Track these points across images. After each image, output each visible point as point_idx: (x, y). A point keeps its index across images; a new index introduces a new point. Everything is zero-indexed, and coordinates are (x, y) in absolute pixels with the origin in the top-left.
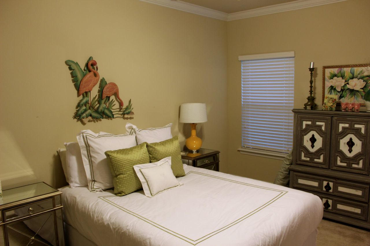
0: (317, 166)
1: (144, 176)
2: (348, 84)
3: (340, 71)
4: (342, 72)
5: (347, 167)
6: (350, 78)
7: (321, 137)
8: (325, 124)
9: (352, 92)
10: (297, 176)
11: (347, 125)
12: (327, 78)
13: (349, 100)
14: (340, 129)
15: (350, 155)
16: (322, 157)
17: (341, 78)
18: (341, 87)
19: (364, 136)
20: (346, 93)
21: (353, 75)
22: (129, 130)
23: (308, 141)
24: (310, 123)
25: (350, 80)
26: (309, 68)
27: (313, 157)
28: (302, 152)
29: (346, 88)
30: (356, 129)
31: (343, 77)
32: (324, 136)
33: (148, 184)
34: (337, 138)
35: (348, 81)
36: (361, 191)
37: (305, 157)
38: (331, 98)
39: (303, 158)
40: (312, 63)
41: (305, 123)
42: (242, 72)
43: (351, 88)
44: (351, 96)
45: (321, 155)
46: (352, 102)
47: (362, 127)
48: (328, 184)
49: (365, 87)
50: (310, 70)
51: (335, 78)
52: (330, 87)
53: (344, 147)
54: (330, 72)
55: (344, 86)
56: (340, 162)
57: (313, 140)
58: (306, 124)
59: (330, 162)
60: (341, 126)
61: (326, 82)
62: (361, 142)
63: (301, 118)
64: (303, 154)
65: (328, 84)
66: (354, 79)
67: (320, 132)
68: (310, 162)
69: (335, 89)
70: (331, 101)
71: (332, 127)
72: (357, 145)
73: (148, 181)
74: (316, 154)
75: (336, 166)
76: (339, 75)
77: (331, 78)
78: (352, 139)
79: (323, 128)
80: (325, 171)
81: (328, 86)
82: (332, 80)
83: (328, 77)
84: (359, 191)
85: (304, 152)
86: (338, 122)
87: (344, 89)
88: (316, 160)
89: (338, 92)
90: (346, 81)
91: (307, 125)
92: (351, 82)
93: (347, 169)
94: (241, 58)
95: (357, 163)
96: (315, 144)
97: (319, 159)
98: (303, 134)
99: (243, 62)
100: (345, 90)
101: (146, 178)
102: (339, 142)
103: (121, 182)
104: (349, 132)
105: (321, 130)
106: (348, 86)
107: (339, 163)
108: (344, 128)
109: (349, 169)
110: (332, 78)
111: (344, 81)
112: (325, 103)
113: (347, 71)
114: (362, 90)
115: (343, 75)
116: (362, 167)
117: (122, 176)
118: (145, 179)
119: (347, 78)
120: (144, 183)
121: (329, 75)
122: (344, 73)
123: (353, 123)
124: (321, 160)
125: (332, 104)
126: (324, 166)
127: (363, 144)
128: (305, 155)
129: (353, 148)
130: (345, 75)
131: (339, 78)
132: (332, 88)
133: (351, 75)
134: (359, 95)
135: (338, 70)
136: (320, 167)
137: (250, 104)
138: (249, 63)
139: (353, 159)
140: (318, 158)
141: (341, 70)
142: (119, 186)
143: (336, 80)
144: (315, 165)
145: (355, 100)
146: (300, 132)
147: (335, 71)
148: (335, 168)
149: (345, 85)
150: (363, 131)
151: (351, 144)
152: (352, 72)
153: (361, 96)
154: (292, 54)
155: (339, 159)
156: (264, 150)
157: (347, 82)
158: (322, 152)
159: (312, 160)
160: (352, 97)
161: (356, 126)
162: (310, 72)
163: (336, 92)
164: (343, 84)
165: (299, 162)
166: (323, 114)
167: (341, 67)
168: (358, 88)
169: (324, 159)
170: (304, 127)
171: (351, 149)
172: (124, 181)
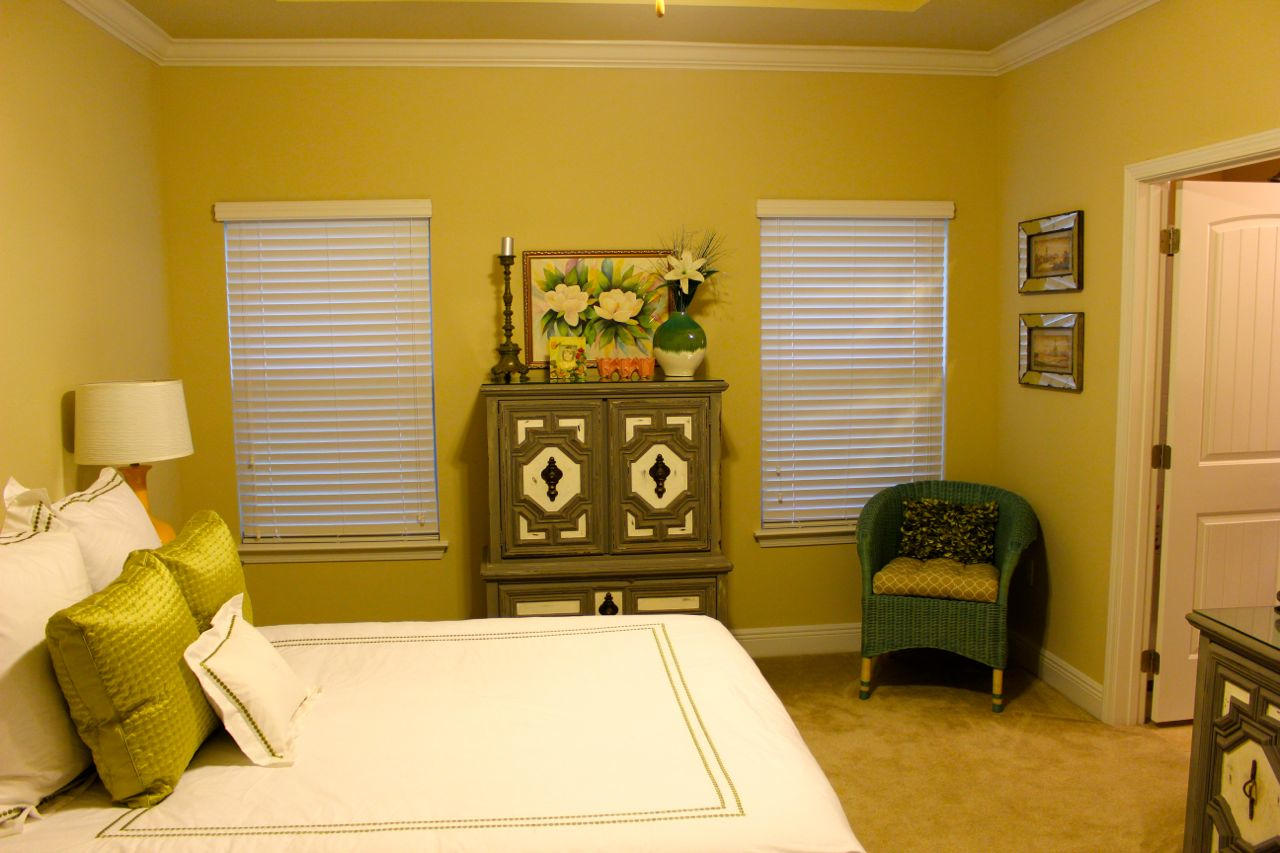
0: (573, 551)
1: (225, 687)
2: (598, 304)
3: (575, 267)
4: (579, 269)
5: (653, 538)
6: (602, 287)
7: (576, 461)
8: (586, 424)
9: (612, 327)
10: (510, 594)
11: (647, 421)
12: (538, 288)
13: (603, 350)
14: (630, 435)
15: (659, 504)
16: (582, 521)
17: (578, 287)
18: (579, 313)
19: (691, 447)
20: (592, 332)
21: (610, 279)
22: (27, 509)
23: (535, 481)
24: (538, 424)
25: (603, 294)
26: (499, 253)
27: (558, 526)
28: (521, 518)
29: (592, 317)
30: (671, 430)
31: (582, 284)
32: (584, 458)
33: (248, 715)
34: (625, 460)
35: (598, 295)
36: (697, 599)
37: (530, 531)
38: (568, 347)
39: (525, 535)
40: (508, 240)
41: (522, 426)
42: (229, 263)
43: (608, 317)
44: (606, 339)
45: (579, 516)
46: (612, 356)
47: (686, 422)
48: (609, 598)
49: (642, 312)
50: (502, 264)
51: (560, 287)
52: (545, 316)
53: (642, 484)
54: (545, 270)
55: (586, 312)
56: (634, 527)
57: (552, 475)
58: (526, 429)
59: (607, 534)
60: (631, 423)
61: (535, 300)
62: (686, 463)
63: (513, 410)
64: (523, 523)
65: (542, 304)
66: (613, 291)
67: (572, 448)
68: (548, 545)
69: (561, 320)
70: (569, 356)
71: (607, 428)
72: (675, 472)
73: (249, 702)
74: (564, 515)
75: (625, 542)
76: (573, 278)
77: (548, 285)
78: (663, 457)
79: (581, 436)
80: (596, 563)
81: (542, 312)
82: (551, 292)
83: (539, 283)
84: (692, 598)
85: (526, 517)
86: (623, 413)
87: (589, 320)
88: (565, 535)
89: (572, 328)
90: (591, 297)
91: (529, 432)
92: (604, 298)
93: (656, 545)
94: (224, 211)
95: (679, 523)
96: (559, 487)
97: (575, 529)
98: (520, 459)
99: (229, 227)
100: (592, 321)
101: (235, 692)
102: (629, 471)
103: (150, 738)
104: (654, 439)
105: (575, 442)
106: (598, 312)
107: (633, 532)
108: (638, 430)
109: (659, 545)
110: (551, 286)
111: (586, 295)
112: (555, 362)
113: (593, 265)
114: (635, 322)
115: (583, 279)
116: (693, 530)
117: (151, 709)
118: (235, 697)
119: (593, 287)
120: (232, 715)
121: (543, 278)
122: (587, 274)
123: (664, 412)
124: (581, 533)
125: (573, 364)
126: (591, 549)
127: (690, 470)
128: (529, 525)
129: (668, 483)
130: (589, 280)
131: (571, 287)
132: (553, 317)
133: (604, 280)
134: (630, 336)
135: (568, 264)
136: (582, 552)
137: (267, 378)
138: (258, 232)
139: (668, 514)
140: (572, 526)
141: (577, 263)
142: (148, 759)
143: (563, 292)
144: (564, 550)
145: (620, 349)
146: (509, 453)
147: (560, 266)
148: (623, 548)
149: (591, 306)
150: (688, 434)
151: (660, 472)
152: (606, 270)
153: (632, 338)
154: (424, 208)
155: (631, 518)
156: (335, 536)
157: (594, 301)
158: (585, 507)
159: (553, 535)
160: (609, 342)
161: (671, 421)
162: (503, 267)
163: (564, 330)
164: (584, 307)
165: (513, 551)
166: (567, 395)
167: (577, 254)
168: (623, 316)
169: (591, 528)
170: (521, 437)
171: (662, 486)
172: (166, 729)
